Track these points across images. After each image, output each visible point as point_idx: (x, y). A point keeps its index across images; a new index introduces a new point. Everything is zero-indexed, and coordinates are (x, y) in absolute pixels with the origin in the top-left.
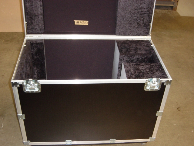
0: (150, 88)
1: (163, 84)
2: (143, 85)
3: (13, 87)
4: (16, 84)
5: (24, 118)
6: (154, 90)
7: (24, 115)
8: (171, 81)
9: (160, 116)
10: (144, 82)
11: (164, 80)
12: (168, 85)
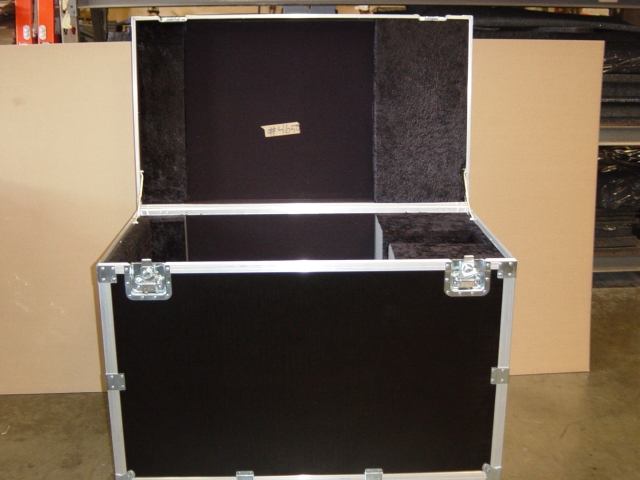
0: (460, 289)
1: (494, 273)
2: (438, 277)
3: (100, 281)
4: (108, 272)
5: (123, 387)
6: (472, 294)
7: (122, 376)
8: (515, 264)
9: (504, 382)
10: (443, 268)
11: (495, 263)
12: (508, 277)
